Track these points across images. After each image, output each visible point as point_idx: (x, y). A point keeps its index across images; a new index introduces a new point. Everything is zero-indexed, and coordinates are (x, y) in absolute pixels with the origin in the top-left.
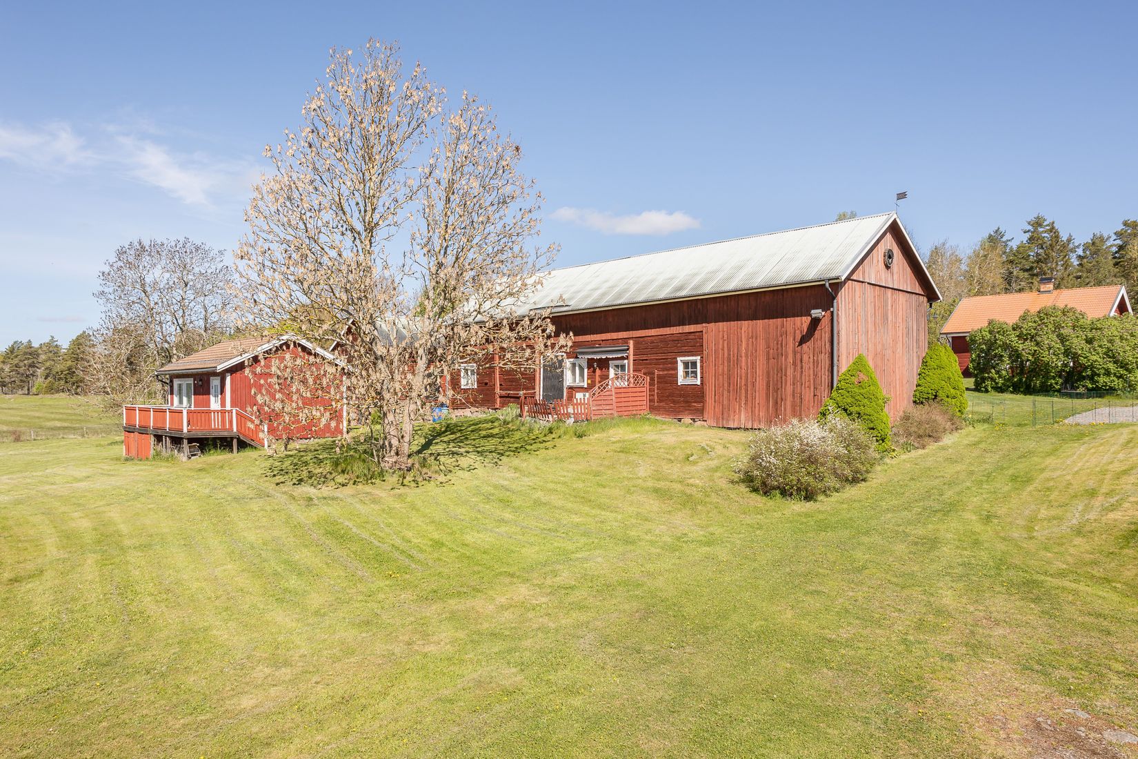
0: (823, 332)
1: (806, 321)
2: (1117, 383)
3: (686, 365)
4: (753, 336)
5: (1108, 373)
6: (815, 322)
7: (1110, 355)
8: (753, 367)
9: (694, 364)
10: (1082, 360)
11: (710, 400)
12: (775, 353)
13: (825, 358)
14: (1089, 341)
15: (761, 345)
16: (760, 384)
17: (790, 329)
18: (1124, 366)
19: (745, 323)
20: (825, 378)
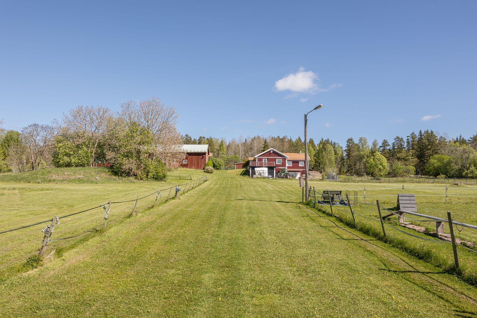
0: (204, 158)
1: (202, 157)
2: (219, 168)
3: (185, 161)
4: (195, 158)
5: (218, 166)
6: (203, 157)
7: (218, 164)
8: (195, 162)
9: (186, 161)
10: (215, 164)
11: (189, 166)
12: (198, 160)
13: (204, 161)
14: (216, 162)
15: (196, 159)
16: (196, 164)
17: (200, 157)
18: (220, 165)
19: (194, 156)
20: (204, 163)
